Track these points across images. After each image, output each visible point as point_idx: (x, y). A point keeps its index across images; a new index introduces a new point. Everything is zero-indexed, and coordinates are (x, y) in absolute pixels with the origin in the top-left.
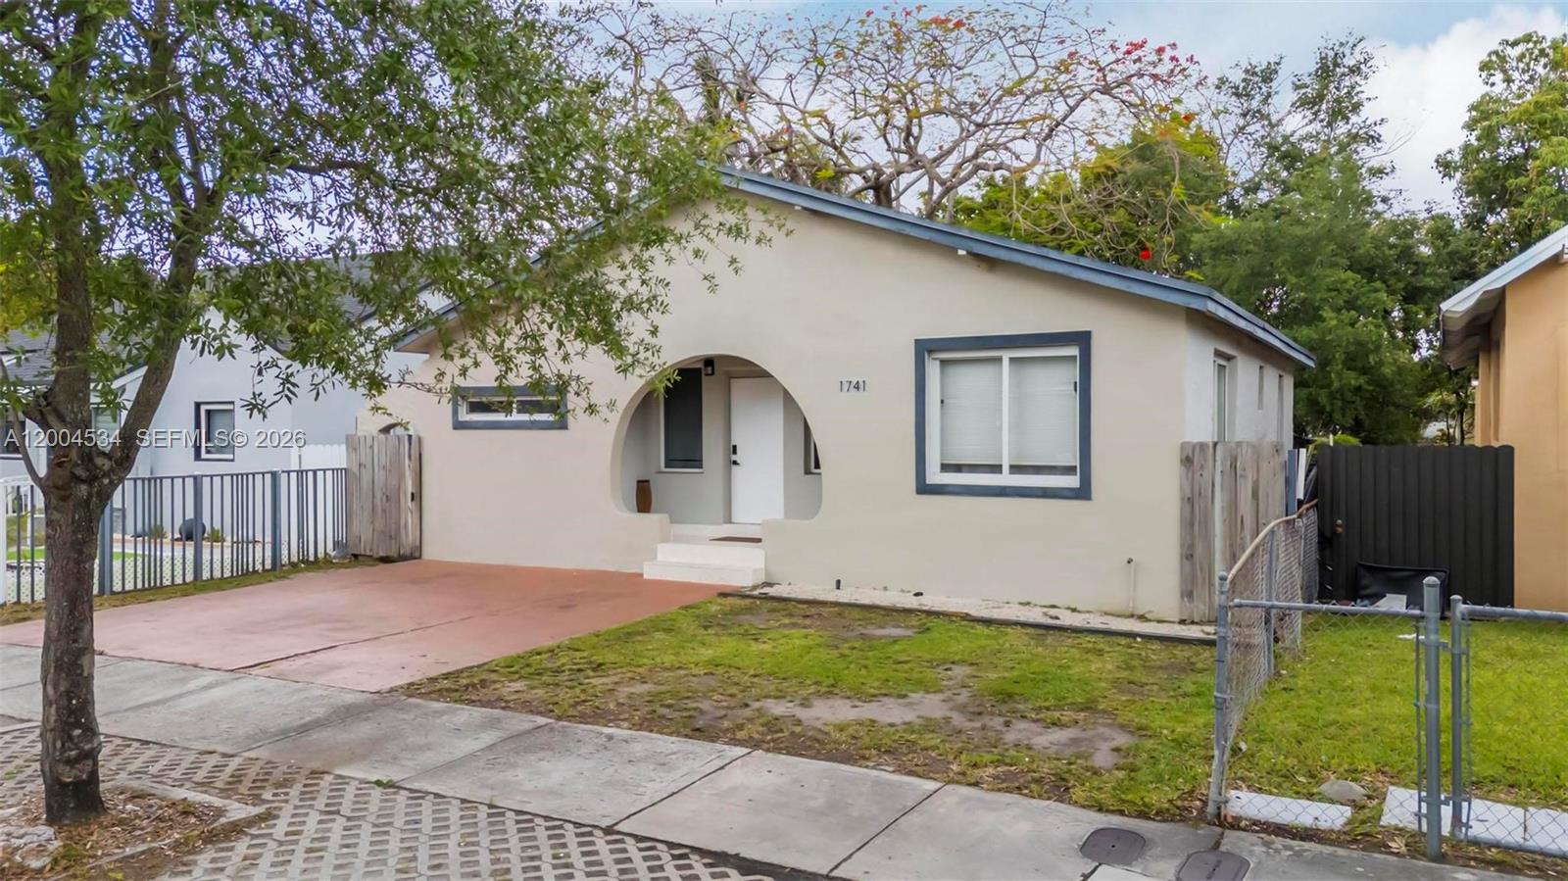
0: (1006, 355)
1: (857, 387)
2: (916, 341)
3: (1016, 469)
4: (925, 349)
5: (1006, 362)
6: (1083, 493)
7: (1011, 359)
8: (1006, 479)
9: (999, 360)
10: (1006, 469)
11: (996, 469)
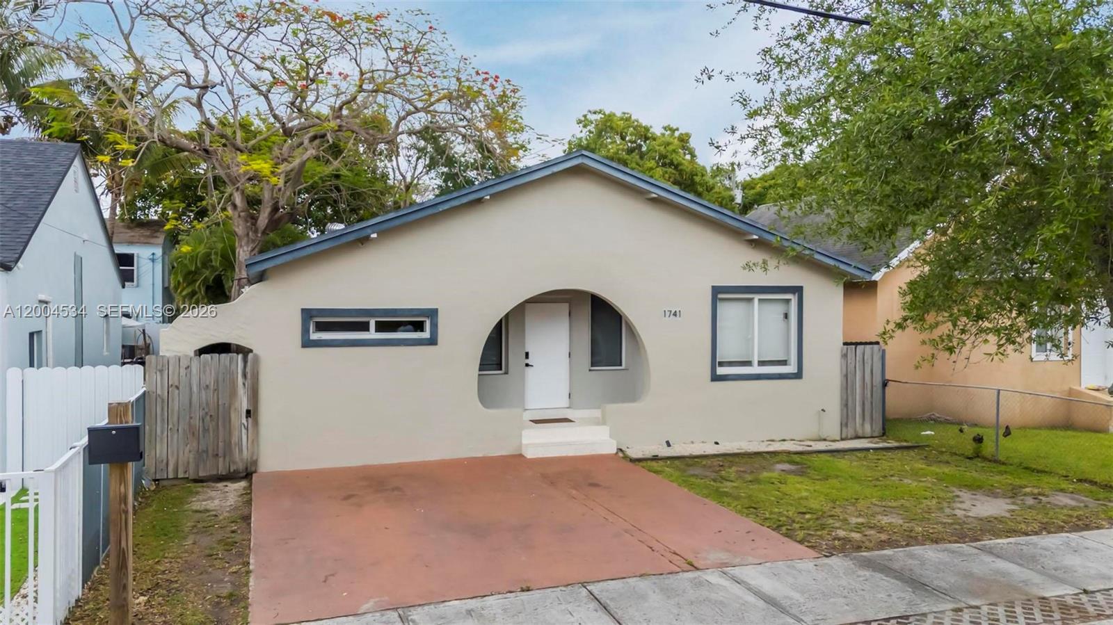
0: (757, 297)
1: (675, 314)
2: (713, 287)
3: (762, 363)
4: (717, 291)
5: (756, 301)
6: (798, 375)
7: (759, 300)
8: (756, 369)
9: (751, 300)
10: (756, 363)
11: (748, 363)
